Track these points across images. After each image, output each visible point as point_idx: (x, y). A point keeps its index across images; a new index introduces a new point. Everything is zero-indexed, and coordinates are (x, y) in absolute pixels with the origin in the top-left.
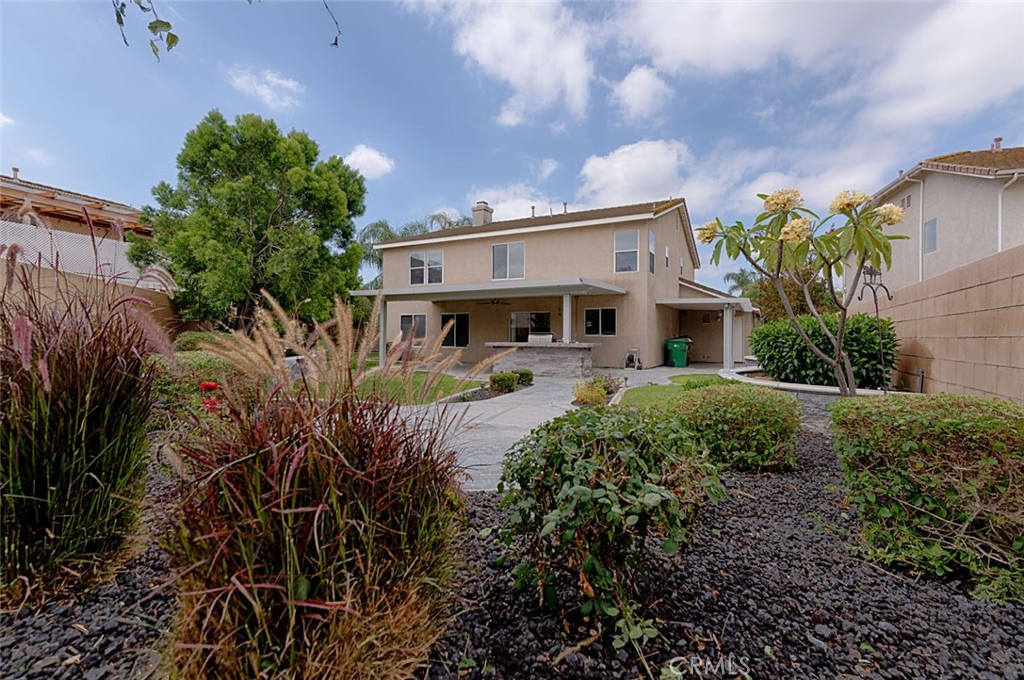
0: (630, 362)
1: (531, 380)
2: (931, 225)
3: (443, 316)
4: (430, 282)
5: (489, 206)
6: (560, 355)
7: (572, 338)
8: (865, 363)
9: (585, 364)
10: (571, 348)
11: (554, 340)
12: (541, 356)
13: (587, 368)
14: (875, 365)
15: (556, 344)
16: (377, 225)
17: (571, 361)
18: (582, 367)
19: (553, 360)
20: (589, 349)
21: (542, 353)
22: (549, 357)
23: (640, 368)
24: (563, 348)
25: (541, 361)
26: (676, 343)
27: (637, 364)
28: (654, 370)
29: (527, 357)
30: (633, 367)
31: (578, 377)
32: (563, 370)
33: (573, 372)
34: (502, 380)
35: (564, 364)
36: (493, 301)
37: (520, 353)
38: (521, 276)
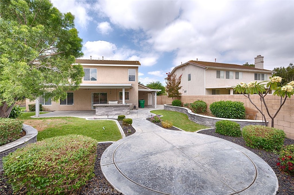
0: (135, 108)
2: (189, 76)
6: (121, 108)
10: (126, 106)
11: (118, 103)
12: (115, 108)
17: (126, 110)
18: (129, 111)
19: (120, 110)
21: (116, 107)
22: (118, 109)
24: (123, 106)
25: (115, 110)
28: (138, 109)
29: (110, 109)
32: (123, 113)
33: (126, 113)
35: (123, 111)
36: (89, 89)
37: (107, 108)
38: (96, 80)
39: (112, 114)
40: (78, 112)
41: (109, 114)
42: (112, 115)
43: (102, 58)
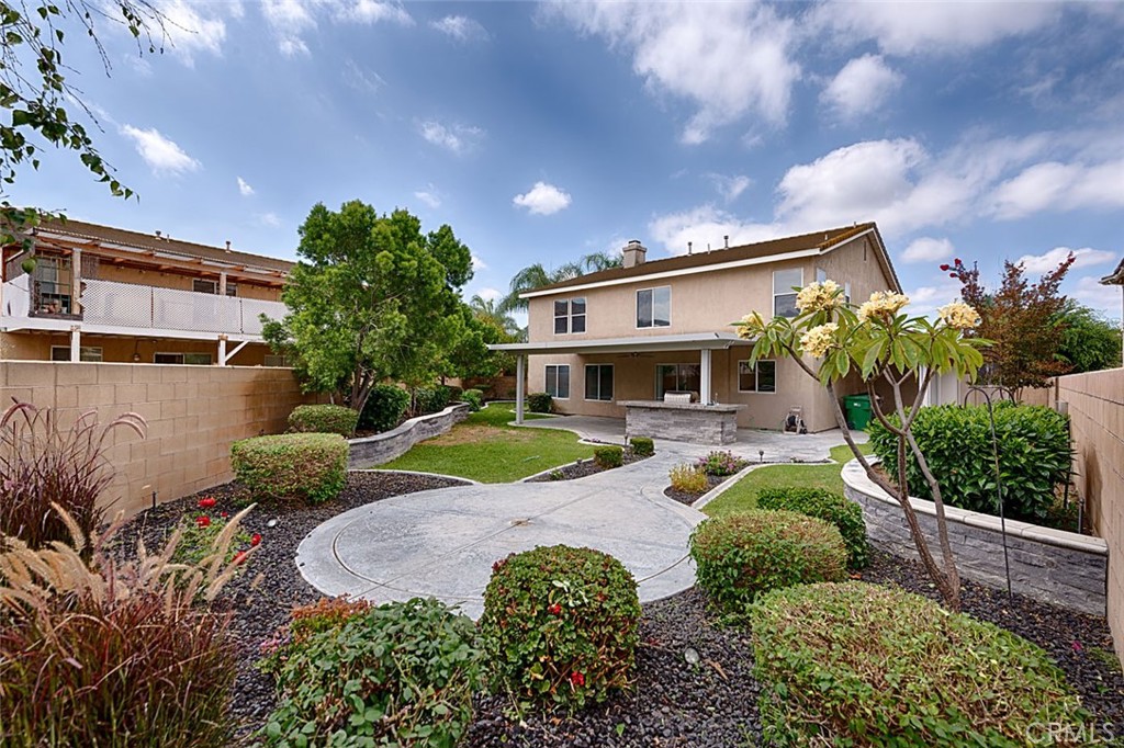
0: (791, 425)
1: (652, 449)
3: (587, 367)
4: (573, 331)
5: (642, 245)
6: (697, 419)
7: (712, 398)
8: (1006, 479)
9: (726, 429)
10: (709, 411)
11: (692, 401)
12: (677, 418)
13: (730, 433)
14: (1024, 482)
15: (693, 406)
16: (531, 270)
17: (709, 425)
18: (722, 432)
19: (690, 424)
20: (734, 412)
21: (679, 414)
22: (684, 419)
23: (804, 432)
24: (699, 411)
25: (677, 424)
26: (856, 401)
27: (799, 428)
28: (825, 435)
29: (662, 418)
30: (795, 431)
31: (718, 444)
32: (701, 435)
33: (712, 438)
34: (606, 454)
35: (702, 428)
36: (632, 354)
37: (654, 414)
38: (668, 324)
39: (666, 436)
40: (593, 423)
41: (659, 435)
42: (667, 439)
43: (688, 247)
